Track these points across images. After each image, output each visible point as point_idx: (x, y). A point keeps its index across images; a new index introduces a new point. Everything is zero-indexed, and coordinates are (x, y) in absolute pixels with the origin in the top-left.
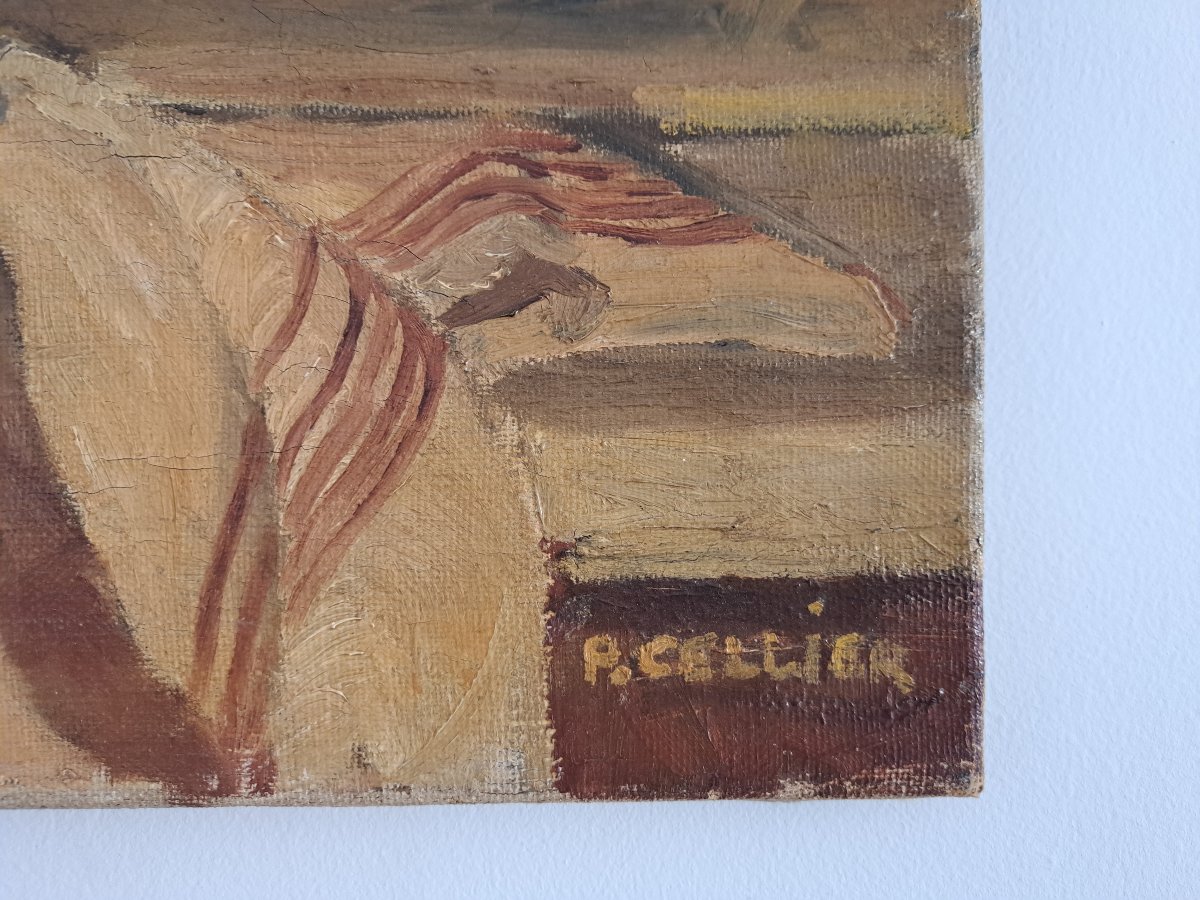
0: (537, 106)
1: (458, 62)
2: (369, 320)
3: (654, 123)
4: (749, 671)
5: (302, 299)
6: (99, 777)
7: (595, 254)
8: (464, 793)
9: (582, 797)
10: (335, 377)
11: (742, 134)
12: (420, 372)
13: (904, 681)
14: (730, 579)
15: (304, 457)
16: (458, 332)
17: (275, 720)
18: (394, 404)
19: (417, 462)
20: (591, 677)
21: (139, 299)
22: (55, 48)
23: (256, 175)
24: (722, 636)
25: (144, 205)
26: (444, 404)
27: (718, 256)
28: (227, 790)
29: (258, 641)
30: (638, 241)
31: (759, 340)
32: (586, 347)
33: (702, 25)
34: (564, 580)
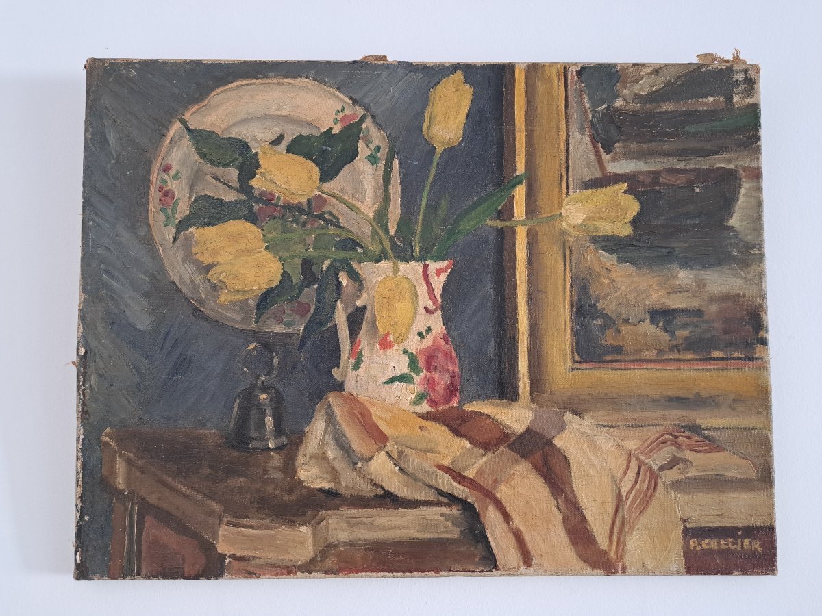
0: (676, 423)
1: (658, 414)
2: (642, 470)
3: (701, 426)
4: (726, 547)
5: (628, 466)
6: (590, 569)
7: (689, 455)
8: (667, 573)
9: (691, 574)
10: (635, 483)
11: (720, 429)
12: (653, 481)
13: (760, 549)
14: (721, 527)
15: (630, 500)
16: (661, 473)
17: (626, 557)
18: (648, 489)
19: (654, 502)
20: (692, 548)
21: (595, 466)
22: (576, 413)
23: (618, 440)
24: (720, 539)
25: (594, 446)
26: (659, 489)
27: (717, 456)
28: (616, 572)
29: (622, 540)
30: (698, 452)
31: (726, 474)
32: (688, 475)
33: (710, 405)
34: (685, 527)
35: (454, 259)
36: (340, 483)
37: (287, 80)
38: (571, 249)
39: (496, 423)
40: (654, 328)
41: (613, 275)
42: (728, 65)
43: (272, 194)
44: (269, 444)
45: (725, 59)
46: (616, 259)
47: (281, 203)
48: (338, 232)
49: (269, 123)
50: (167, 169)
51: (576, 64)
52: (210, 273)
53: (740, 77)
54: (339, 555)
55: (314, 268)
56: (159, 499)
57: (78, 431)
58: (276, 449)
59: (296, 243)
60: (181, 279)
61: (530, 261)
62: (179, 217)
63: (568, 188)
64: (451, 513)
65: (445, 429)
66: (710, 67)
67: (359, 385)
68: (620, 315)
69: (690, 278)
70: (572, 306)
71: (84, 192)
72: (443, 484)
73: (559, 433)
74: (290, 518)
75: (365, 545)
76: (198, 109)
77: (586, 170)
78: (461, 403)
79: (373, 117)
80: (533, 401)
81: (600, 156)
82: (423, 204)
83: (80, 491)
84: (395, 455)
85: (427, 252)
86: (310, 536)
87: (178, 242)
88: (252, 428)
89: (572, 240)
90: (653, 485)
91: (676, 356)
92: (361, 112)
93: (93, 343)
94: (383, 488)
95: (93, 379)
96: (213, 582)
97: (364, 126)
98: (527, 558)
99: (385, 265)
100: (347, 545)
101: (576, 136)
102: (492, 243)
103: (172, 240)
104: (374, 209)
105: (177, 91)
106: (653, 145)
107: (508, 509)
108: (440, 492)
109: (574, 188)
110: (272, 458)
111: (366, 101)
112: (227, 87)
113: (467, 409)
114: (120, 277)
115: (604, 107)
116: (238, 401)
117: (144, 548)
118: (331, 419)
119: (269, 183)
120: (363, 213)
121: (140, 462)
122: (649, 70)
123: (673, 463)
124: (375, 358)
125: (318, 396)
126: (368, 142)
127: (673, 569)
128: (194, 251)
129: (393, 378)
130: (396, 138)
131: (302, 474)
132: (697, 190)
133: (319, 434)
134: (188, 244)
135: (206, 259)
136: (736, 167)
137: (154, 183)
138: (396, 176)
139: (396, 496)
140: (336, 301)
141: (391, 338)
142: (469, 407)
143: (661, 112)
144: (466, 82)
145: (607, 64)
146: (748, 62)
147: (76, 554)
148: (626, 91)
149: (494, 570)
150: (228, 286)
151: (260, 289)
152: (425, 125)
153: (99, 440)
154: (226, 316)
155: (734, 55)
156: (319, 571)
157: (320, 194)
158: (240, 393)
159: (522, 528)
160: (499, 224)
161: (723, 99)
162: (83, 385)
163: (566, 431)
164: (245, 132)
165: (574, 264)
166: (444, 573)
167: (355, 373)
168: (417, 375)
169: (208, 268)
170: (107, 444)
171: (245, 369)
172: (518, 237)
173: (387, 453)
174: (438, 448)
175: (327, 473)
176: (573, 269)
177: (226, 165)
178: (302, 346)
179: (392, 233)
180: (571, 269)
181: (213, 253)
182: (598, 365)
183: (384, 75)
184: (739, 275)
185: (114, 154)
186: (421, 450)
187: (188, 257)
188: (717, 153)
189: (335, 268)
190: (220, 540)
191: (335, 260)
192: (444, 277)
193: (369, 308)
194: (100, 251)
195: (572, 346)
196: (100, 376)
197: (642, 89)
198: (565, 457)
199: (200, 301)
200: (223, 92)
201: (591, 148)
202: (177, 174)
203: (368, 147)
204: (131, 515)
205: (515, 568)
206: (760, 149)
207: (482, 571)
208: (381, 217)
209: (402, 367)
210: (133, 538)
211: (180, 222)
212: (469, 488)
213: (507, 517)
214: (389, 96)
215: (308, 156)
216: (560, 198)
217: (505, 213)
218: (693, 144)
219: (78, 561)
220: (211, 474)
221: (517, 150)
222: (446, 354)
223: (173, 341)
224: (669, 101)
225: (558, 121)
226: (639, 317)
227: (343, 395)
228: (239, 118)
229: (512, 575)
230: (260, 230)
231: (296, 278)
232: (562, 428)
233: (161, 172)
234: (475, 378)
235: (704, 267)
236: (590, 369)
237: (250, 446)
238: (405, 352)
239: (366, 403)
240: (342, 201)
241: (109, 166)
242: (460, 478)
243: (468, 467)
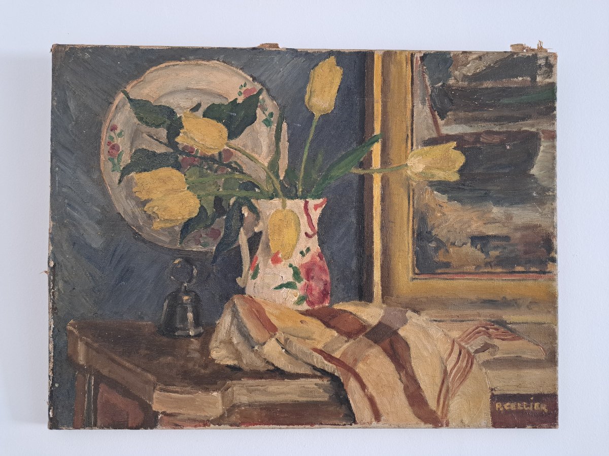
0: (488, 319)
1: (475, 312)
2: (462, 353)
3: (506, 321)
4: (521, 408)
5: (452, 350)
6: (423, 424)
7: (496, 342)
8: (479, 427)
9: (496, 428)
10: (457, 362)
11: (520, 323)
12: (470, 361)
13: (546, 410)
14: (518, 394)
15: (453, 374)
16: (476, 355)
17: (449, 415)
18: (466, 366)
19: (470, 375)
20: (497, 409)
21: (428, 350)
22: (415, 311)
23: (446, 331)
24: (517, 403)
25: (428, 335)
26: (474, 366)
27: (517, 343)
28: (442, 426)
29: (446, 403)
30: (504, 340)
31: (523, 356)
32: (495, 357)
33: (513, 306)
34: (493, 394)
35: (327, 197)
36: (242, 361)
37: (203, 62)
38: (413, 190)
39: (356, 318)
40: (473, 249)
41: (445, 210)
42: (533, 53)
43: (192, 148)
44: (190, 333)
45: (532, 48)
46: (447, 198)
47: (199, 155)
48: (241, 177)
49: (189, 95)
50: (113, 129)
51: (420, 52)
52: (146, 207)
53: (542, 62)
54: (241, 413)
55: (224, 203)
56: (110, 371)
57: (50, 322)
58: (196, 336)
59: (210, 185)
60: (125, 211)
61: (383, 199)
62: (123, 165)
63: (412, 145)
64: (323, 383)
65: (319, 322)
66: (520, 55)
67: (256, 291)
68: (448, 240)
69: (501, 213)
70: (413, 233)
71: (52, 146)
72: (317, 362)
73: (403, 326)
74: (206, 386)
75: (260, 405)
76: (137, 83)
77: (426, 132)
78: (331, 304)
79: (268, 90)
80: (383, 302)
81: (437, 122)
82: (305, 156)
83: (51, 366)
84: (282, 341)
85: (308, 192)
86: (220, 398)
87: (122, 184)
88: (178, 321)
89: (414, 184)
90: (470, 363)
91: (490, 270)
92: (258, 87)
93: (60, 258)
94: (273, 365)
95: (61, 284)
96: (149, 431)
97: (261, 97)
98: (377, 416)
99: (276, 201)
100: (247, 405)
101: (419, 106)
102: (355, 185)
103: (117, 181)
104: (269, 159)
105: (121, 70)
106: (476, 113)
107: (364, 380)
108: (314, 368)
109: (417, 146)
110: (192, 342)
111: (263, 78)
112: (158, 67)
113: (335, 308)
114: (80, 209)
115: (440, 84)
116: (167, 301)
117: (99, 406)
118: (235, 314)
119: (189, 140)
120: (260, 163)
121: (96, 345)
122: (474, 56)
123: (485, 348)
124: (268, 270)
125: (226, 297)
126: (264, 110)
127: (483, 424)
128: (134, 190)
129: (281, 285)
130: (284, 107)
131: (214, 354)
132: (508, 147)
133: (226, 326)
134: (129, 185)
135: (144, 197)
136: (537, 130)
137: (104, 139)
138: (285, 135)
139: (283, 370)
140: (240, 228)
141: (280, 256)
142: (337, 307)
143: (483, 89)
144: (338, 65)
145: (443, 52)
146: (549, 51)
147: (49, 411)
148: (457, 73)
149: (353, 424)
150: (160, 216)
151: (183, 219)
152: (307, 97)
153: (65, 328)
154: (158, 238)
155: (538, 45)
156: (226, 424)
157: (228, 148)
158: (170, 295)
159: (374, 394)
160: (361, 171)
161: (529, 79)
162: (53, 288)
163: (408, 325)
164: (172, 101)
165: (415, 202)
166: (317, 426)
167: (254, 281)
168: (299, 282)
169: (144, 203)
170: (71, 332)
171: (172, 277)
172: (375, 181)
173: (277, 340)
174: (314, 337)
175: (233, 353)
176: (415, 206)
177: (158, 126)
178: (214, 262)
179: (282, 178)
180: (413, 206)
181: (149, 191)
182: (432, 276)
183: (276, 59)
184: (537, 211)
185: (74, 117)
186: (301, 338)
187: (130, 195)
188: (523, 119)
189: (239, 203)
190: (155, 401)
191: (239, 197)
192: (319, 211)
193: (264, 233)
194: (64, 190)
195: (413, 262)
196: (65, 282)
197: (469, 71)
198: (407, 343)
199: (139, 228)
200: (155, 71)
201: (430, 115)
202: (121, 132)
203: (264, 113)
204: (90, 383)
205: (368, 423)
206: (555, 117)
207: (345, 425)
208: (273, 166)
209: (288, 277)
210: (91, 399)
211: (124, 168)
212: (336, 365)
213: (363, 386)
214: (280, 75)
215: (219, 120)
216: (406, 152)
217: (366, 163)
218: (506, 113)
219: (51, 416)
220: (147, 354)
221: (375, 117)
222: (320, 268)
223: (120, 257)
224: (489, 80)
225: (406, 94)
226: (463, 241)
227: (244, 298)
228: (167, 91)
229: (366, 428)
230: (183, 175)
231: (210, 211)
232: (405, 321)
233: (109, 131)
234: (342, 286)
235: (512, 204)
236: (426, 279)
237: (176, 334)
238: (291, 266)
239: (261, 303)
240: (244, 153)
241: (70, 126)
242: (329, 358)
243: (336, 350)
